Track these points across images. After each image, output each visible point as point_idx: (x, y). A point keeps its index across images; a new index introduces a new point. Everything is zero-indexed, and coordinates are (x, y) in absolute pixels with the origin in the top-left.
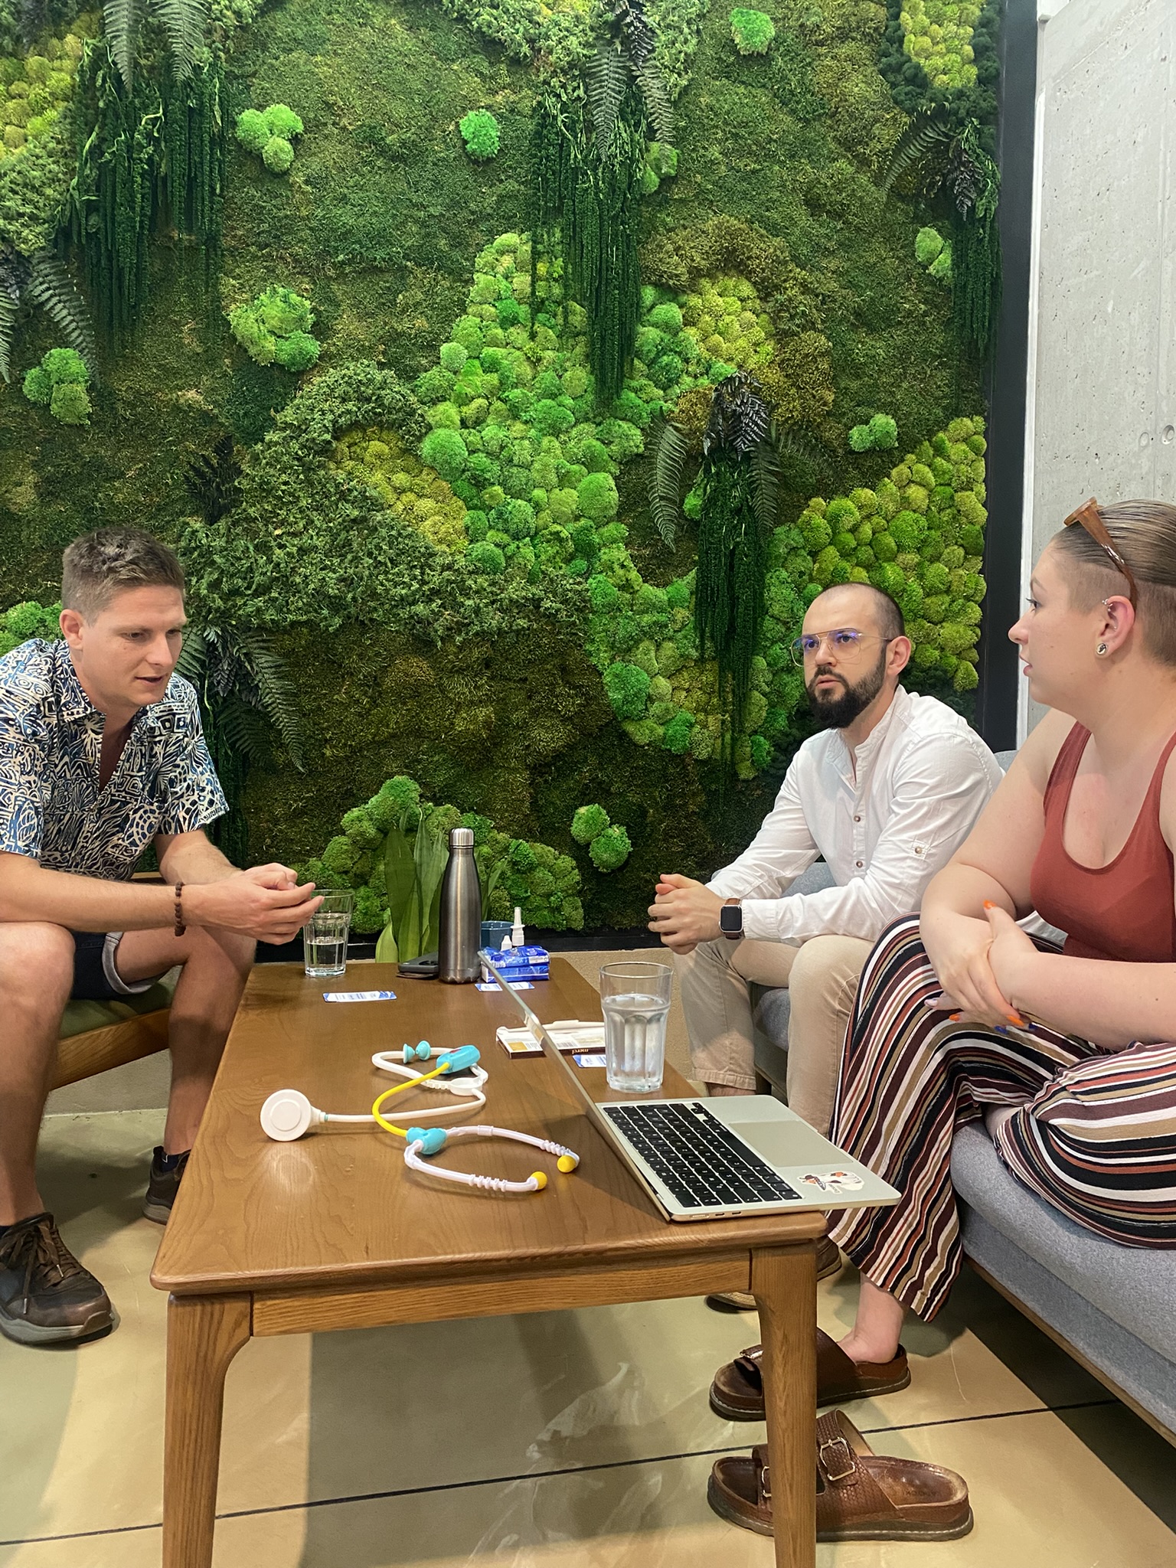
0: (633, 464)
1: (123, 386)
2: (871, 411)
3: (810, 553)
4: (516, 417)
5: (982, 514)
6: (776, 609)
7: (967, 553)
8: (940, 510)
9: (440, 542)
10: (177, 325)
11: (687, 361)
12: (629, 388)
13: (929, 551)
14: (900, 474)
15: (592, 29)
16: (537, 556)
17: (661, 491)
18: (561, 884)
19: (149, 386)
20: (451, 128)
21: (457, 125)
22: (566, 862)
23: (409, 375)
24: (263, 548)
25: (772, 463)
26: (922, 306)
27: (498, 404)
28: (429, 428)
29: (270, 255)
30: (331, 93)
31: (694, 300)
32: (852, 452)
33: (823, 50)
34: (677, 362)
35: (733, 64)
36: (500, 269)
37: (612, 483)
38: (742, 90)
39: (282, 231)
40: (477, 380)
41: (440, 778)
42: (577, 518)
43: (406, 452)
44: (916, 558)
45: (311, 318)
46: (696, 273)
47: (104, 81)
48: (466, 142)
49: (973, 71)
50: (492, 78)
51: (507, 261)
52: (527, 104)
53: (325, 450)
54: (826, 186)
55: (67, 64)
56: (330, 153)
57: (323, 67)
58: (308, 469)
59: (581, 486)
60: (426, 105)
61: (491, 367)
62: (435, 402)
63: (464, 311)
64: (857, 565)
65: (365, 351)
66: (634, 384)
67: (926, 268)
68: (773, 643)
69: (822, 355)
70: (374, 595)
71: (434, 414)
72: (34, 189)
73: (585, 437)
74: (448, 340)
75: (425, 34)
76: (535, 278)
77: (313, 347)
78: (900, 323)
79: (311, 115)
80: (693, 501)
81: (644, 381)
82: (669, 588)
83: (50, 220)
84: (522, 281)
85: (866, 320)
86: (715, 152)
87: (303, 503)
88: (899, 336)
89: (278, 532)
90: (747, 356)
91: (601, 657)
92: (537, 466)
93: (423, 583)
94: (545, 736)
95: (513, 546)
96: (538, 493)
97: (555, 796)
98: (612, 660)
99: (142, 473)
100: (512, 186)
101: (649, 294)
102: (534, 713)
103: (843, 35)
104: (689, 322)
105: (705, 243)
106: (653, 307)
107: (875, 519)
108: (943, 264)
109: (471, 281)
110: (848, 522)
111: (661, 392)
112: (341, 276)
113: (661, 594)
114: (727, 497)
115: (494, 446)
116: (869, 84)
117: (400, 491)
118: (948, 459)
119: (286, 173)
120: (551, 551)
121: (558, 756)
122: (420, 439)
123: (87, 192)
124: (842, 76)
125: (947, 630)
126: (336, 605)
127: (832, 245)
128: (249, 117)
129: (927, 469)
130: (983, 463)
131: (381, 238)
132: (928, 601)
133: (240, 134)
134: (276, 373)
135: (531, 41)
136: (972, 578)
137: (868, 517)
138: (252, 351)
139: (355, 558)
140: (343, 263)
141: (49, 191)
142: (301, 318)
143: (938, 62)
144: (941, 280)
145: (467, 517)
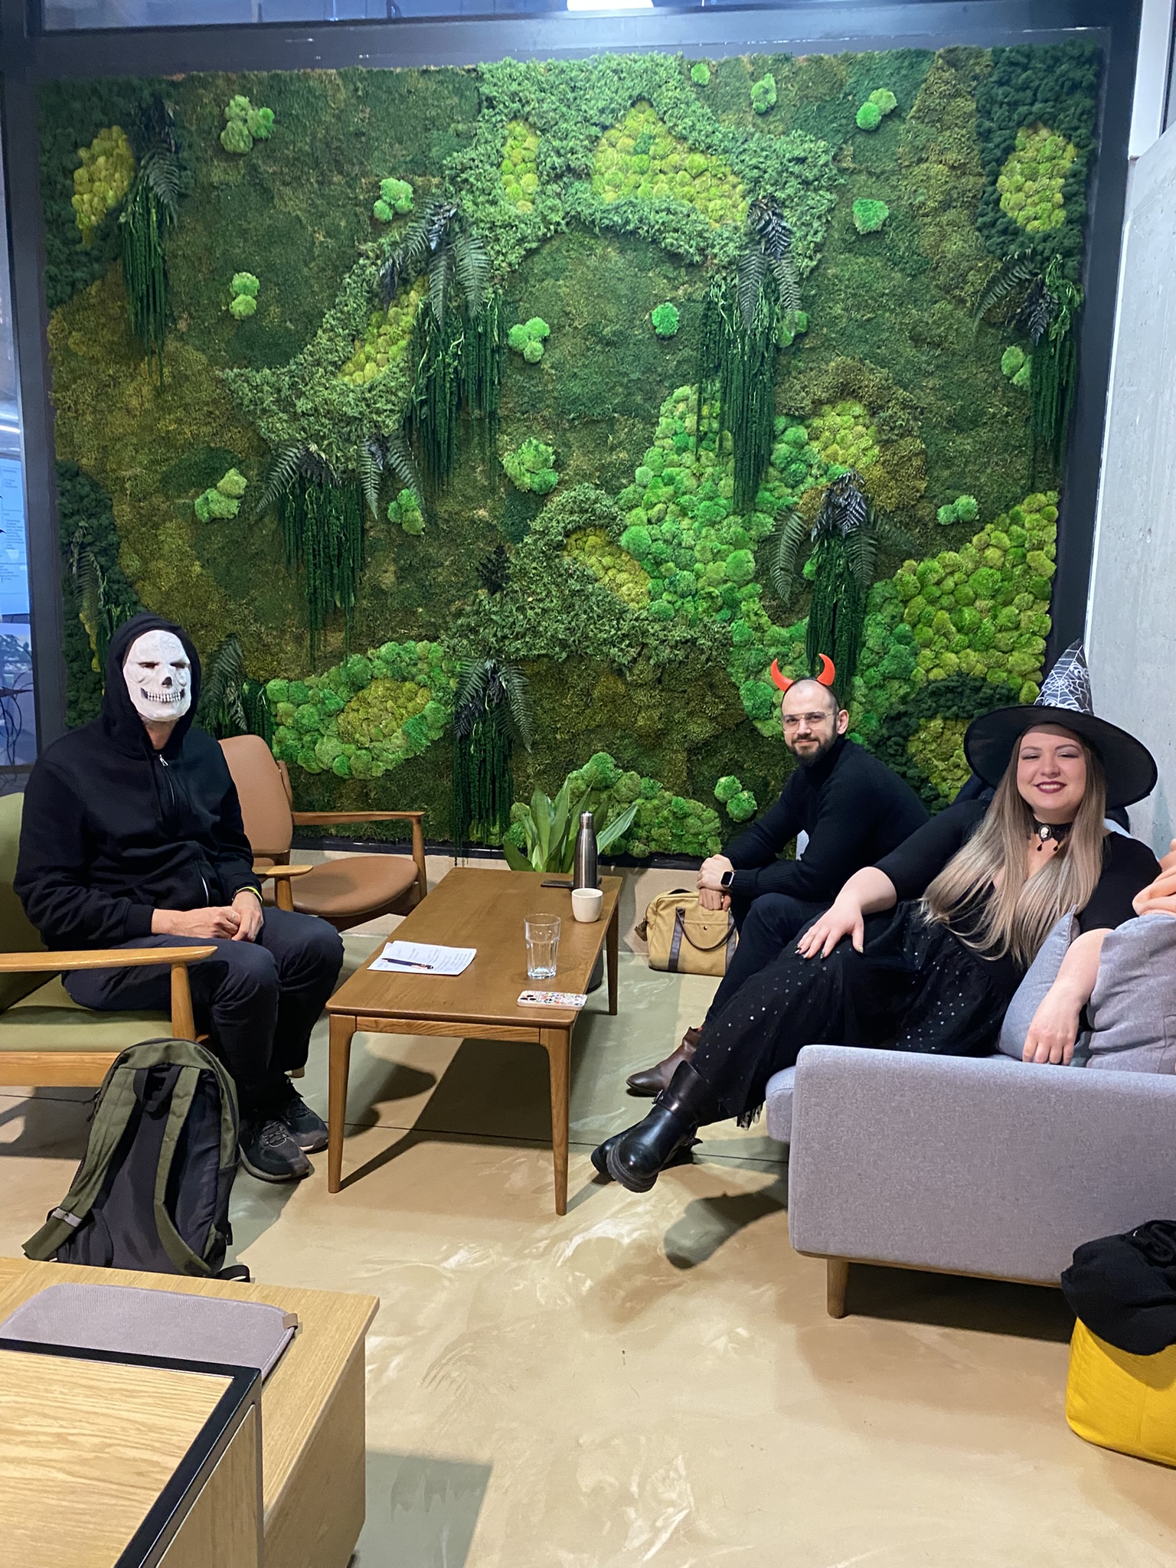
0: (767, 542)
1: (443, 509)
2: (957, 493)
3: (902, 601)
4: (685, 515)
5: (1051, 568)
6: (870, 643)
7: (1036, 598)
8: (1014, 566)
9: (633, 600)
10: (474, 468)
11: (811, 466)
12: (766, 489)
13: (1000, 598)
14: (980, 540)
15: (745, 235)
16: (696, 609)
17: (782, 564)
18: (706, 828)
19: (457, 508)
20: (647, 317)
21: (651, 315)
22: (710, 813)
23: (614, 491)
24: (521, 609)
25: (871, 538)
26: (1006, 409)
27: (672, 507)
28: (626, 527)
29: (528, 418)
30: (568, 305)
31: (817, 422)
32: (939, 525)
33: (928, 220)
34: (803, 467)
35: (854, 242)
36: (677, 414)
37: (751, 557)
38: (862, 259)
39: (535, 402)
40: (660, 492)
41: (627, 755)
42: (725, 582)
43: (610, 543)
44: (990, 603)
45: (553, 458)
46: (818, 403)
47: (429, 324)
48: (655, 328)
49: (1061, 215)
50: (675, 279)
51: (682, 407)
52: (698, 295)
53: (560, 546)
54: (927, 323)
55: (411, 310)
56: (566, 346)
57: (563, 287)
58: (549, 558)
59: (729, 560)
60: (630, 303)
61: (670, 481)
62: (630, 509)
63: (653, 444)
64: (942, 609)
65: (586, 477)
66: (770, 486)
67: (1009, 379)
68: (869, 667)
69: (917, 455)
70: (587, 637)
71: (630, 517)
72: (392, 393)
73: (733, 526)
74: (641, 465)
75: (630, 255)
76: (700, 418)
77: (553, 478)
78: (986, 423)
79: (556, 321)
80: (808, 568)
81: (777, 483)
82: (792, 628)
83: (401, 411)
84: (690, 421)
85: (956, 424)
86: (838, 310)
87: (546, 580)
88: (984, 434)
89: (530, 599)
90: (858, 459)
91: (737, 675)
92: (698, 548)
93: (619, 629)
94: (698, 730)
95: (679, 603)
96: (698, 566)
97: (705, 769)
98: (747, 678)
99: (453, 563)
100: (687, 352)
101: (781, 422)
102: (691, 714)
103: (946, 205)
104: (814, 436)
105: (827, 380)
106: (785, 430)
107: (957, 575)
108: (1022, 377)
109: (657, 423)
110: (933, 578)
111: (790, 491)
112: (573, 428)
113: (785, 633)
114: (833, 565)
115: (668, 536)
116: (965, 241)
117: (607, 569)
118: (1023, 526)
119: (539, 362)
120: (705, 605)
121: (706, 743)
122: (620, 534)
123: (421, 394)
124: (943, 237)
125: (1013, 659)
126: (564, 644)
127: (931, 368)
128: (515, 330)
129: (1003, 535)
130: (1055, 528)
131: (598, 399)
132: (999, 635)
133: (510, 343)
134: (531, 495)
135: (701, 251)
136: (1038, 617)
137: (952, 573)
138: (517, 483)
139: (576, 615)
140: (574, 419)
141: (400, 394)
142: (546, 460)
143: (1030, 211)
144: (1022, 387)
145: (650, 584)
